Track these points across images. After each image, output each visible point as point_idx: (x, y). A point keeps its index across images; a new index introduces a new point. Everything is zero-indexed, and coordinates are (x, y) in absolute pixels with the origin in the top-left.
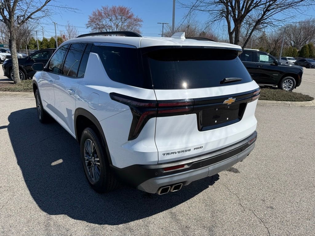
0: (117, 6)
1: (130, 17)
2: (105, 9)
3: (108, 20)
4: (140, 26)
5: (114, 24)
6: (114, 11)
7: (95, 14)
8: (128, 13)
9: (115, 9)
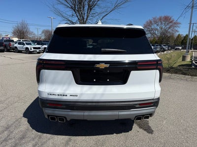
0: (163, 16)
1: (171, 22)
2: (154, 18)
3: (156, 25)
4: (179, 27)
5: (160, 27)
6: (160, 19)
7: (147, 23)
8: (170, 19)
9: (161, 17)
